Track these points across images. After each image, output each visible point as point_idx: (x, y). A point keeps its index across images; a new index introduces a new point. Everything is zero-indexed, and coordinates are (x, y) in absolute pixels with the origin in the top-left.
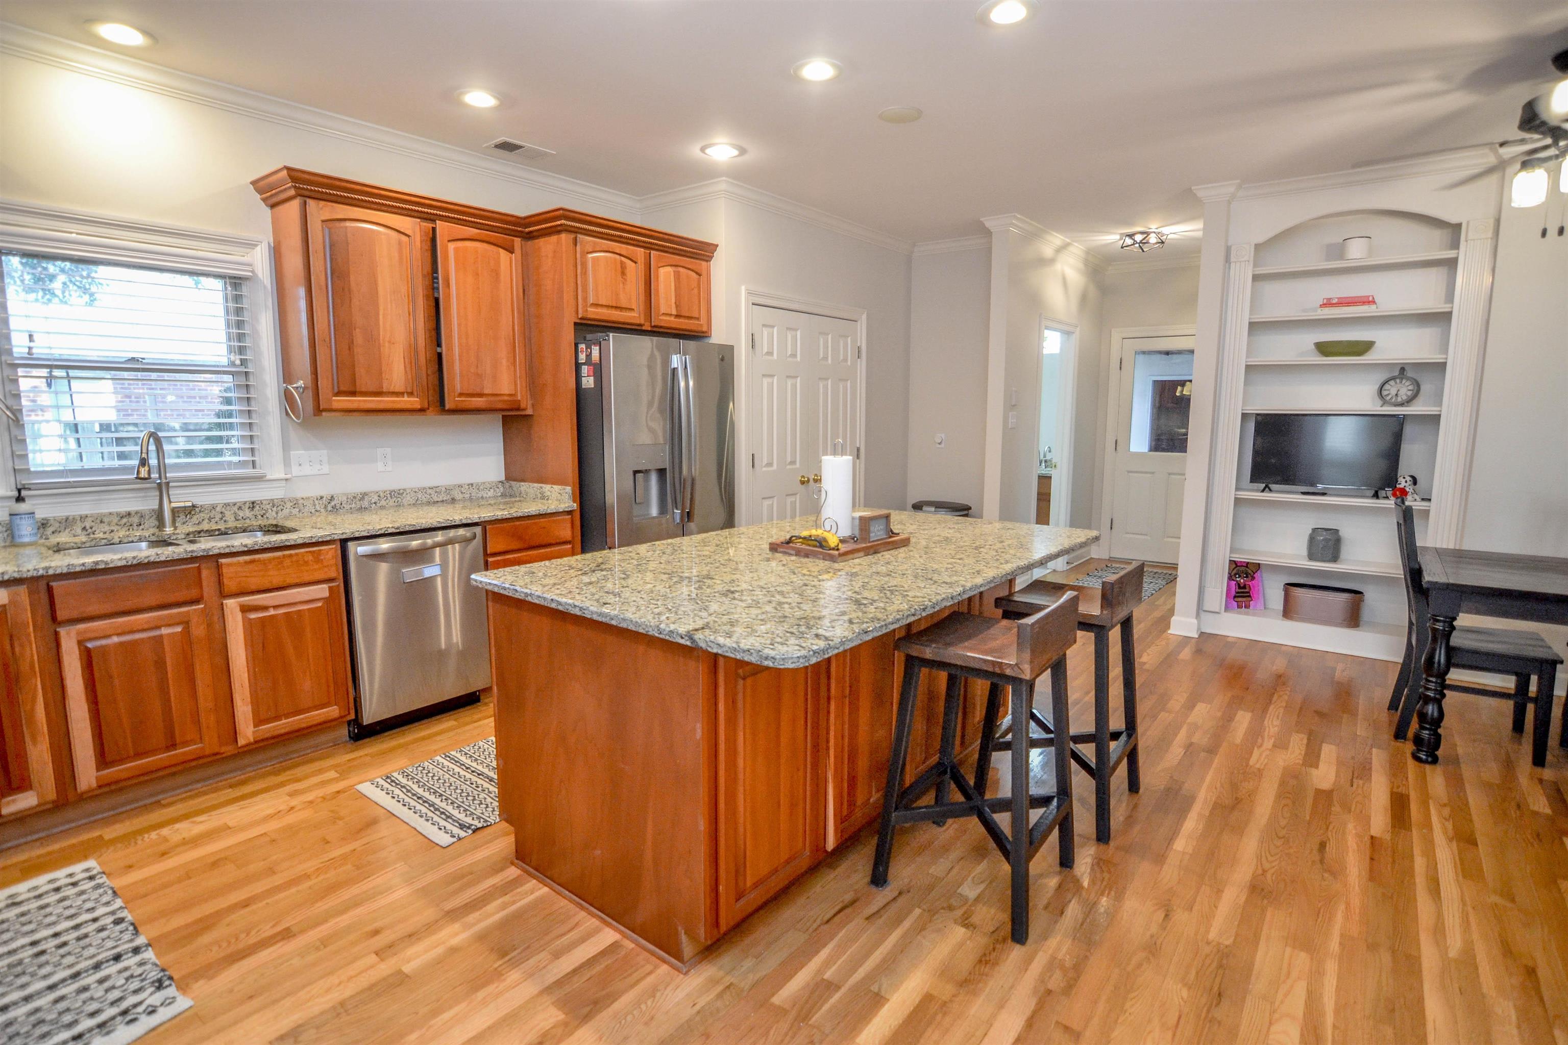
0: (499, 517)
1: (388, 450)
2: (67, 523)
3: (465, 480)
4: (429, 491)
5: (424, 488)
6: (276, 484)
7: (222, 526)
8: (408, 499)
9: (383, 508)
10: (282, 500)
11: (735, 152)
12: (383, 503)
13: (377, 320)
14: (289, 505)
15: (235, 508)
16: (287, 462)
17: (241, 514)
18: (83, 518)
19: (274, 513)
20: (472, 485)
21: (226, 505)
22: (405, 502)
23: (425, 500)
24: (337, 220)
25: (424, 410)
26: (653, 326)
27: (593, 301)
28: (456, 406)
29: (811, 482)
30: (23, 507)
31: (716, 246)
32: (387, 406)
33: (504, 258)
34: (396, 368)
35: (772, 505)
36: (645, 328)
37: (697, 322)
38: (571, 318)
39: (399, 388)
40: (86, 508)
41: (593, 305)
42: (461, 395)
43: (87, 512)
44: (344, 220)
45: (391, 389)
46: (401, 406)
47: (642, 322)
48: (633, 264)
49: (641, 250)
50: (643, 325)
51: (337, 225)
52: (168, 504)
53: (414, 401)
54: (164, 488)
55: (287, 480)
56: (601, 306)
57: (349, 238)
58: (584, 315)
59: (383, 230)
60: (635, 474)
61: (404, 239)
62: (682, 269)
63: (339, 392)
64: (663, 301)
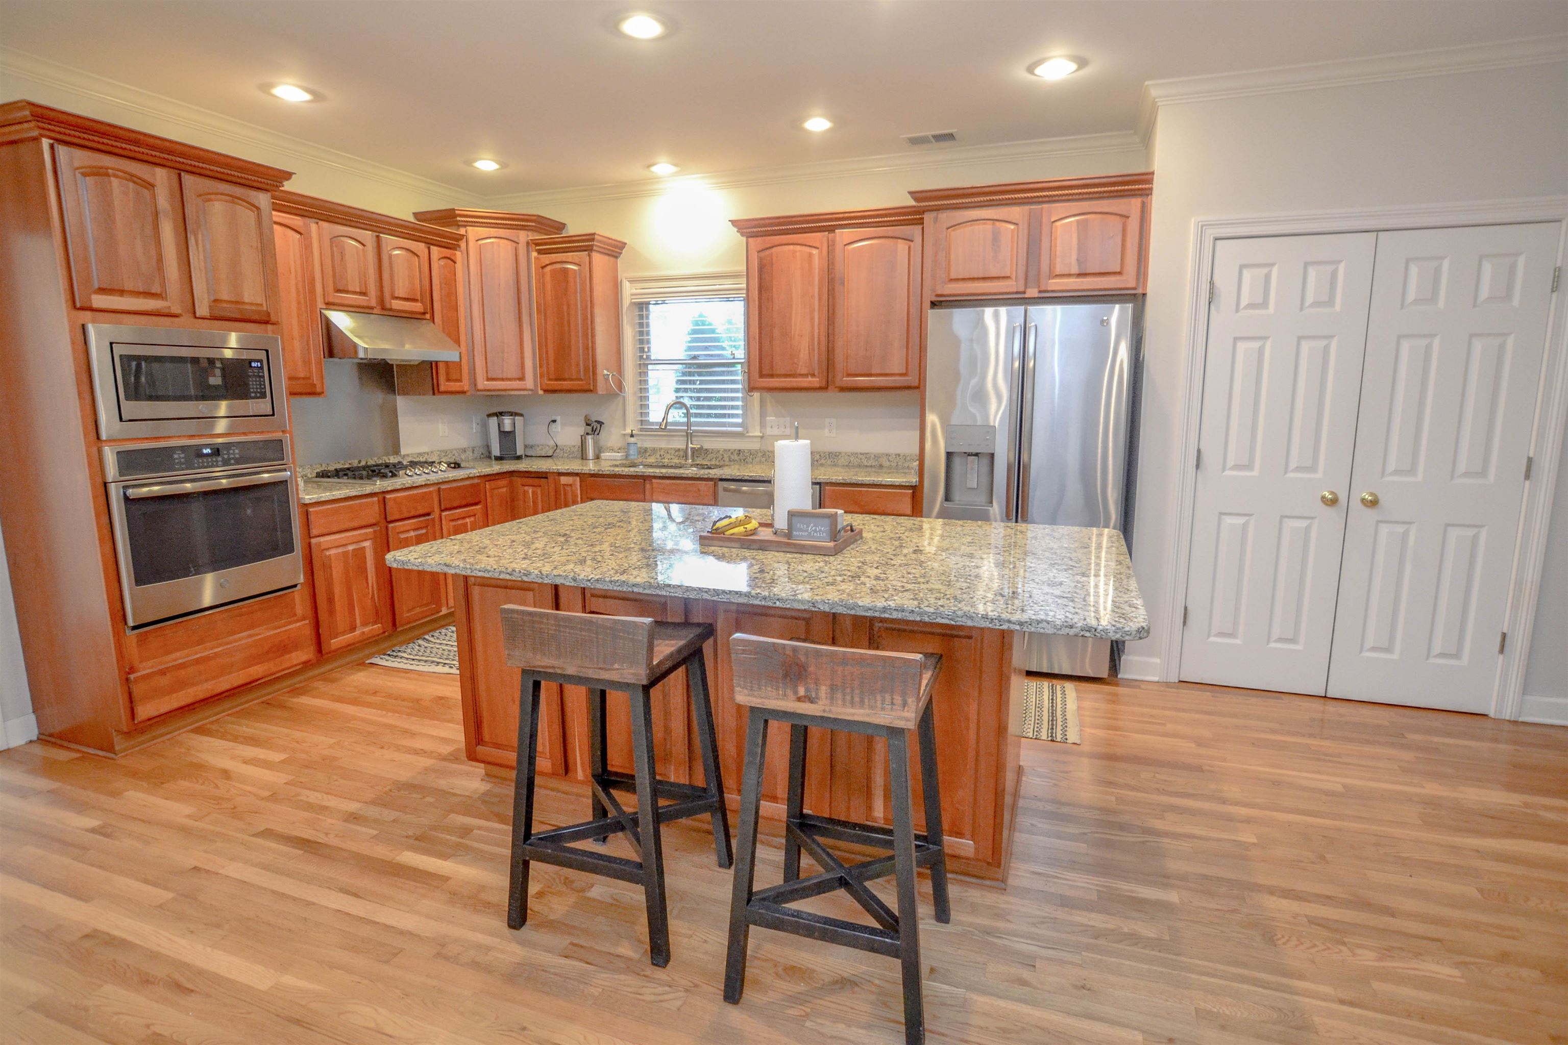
0: (833, 481)
1: (833, 420)
2: (654, 451)
3: (893, 450)
4: (860, 456)
5: (856, 454)
6: (755, 440)
7: (722, 463)
8: (842, 461)
9: (822, 465)
10: (756, 451)
11: (1073, 66)
12: (823, 461)
13: (791, 316)
14: (760, 454)
15: (730, 453)
16: (763, 425)
18: (660, 450)
19: (751, 460)
20: (899, 455)
21: (725, 450)
22: (840, 462)
23: (856, 463)
24: (767, 249)
25: (824, 388)
26: (1040, 292)
27: (953, 276)
28: (844, 385)
29: (1356, 504)
30: (632, 440)
31: (1153, 173)
32: (795, 385)
33: (902, 246)
34: (804, 355)
35: (1245, 526)
36: (1026, 296)
37: (1117, 278)
38: (929, 297)
39: (804, 371)
40: (663, 444)
41: (951, 280)
42: (849, 375)
43: (663, 446)
44: (773, 247)
45: (798, 372)
46: (805, 385)
47: (1022, 289)
48: (1012, 227)
49: (1027, 208)
50: (1024, 293)
51: (768, 252)
52: (690, 446)
53: (815, 381)
54: (689, 436)
55: (762, 437)
56: (963, 279)
57: (774, 259)
58: (939, 292)
59: (798, 248)
60: (949, 455)
61: (815, 252)
62: (1092, 216)
63: (761, 376)
64: (1058, 260)
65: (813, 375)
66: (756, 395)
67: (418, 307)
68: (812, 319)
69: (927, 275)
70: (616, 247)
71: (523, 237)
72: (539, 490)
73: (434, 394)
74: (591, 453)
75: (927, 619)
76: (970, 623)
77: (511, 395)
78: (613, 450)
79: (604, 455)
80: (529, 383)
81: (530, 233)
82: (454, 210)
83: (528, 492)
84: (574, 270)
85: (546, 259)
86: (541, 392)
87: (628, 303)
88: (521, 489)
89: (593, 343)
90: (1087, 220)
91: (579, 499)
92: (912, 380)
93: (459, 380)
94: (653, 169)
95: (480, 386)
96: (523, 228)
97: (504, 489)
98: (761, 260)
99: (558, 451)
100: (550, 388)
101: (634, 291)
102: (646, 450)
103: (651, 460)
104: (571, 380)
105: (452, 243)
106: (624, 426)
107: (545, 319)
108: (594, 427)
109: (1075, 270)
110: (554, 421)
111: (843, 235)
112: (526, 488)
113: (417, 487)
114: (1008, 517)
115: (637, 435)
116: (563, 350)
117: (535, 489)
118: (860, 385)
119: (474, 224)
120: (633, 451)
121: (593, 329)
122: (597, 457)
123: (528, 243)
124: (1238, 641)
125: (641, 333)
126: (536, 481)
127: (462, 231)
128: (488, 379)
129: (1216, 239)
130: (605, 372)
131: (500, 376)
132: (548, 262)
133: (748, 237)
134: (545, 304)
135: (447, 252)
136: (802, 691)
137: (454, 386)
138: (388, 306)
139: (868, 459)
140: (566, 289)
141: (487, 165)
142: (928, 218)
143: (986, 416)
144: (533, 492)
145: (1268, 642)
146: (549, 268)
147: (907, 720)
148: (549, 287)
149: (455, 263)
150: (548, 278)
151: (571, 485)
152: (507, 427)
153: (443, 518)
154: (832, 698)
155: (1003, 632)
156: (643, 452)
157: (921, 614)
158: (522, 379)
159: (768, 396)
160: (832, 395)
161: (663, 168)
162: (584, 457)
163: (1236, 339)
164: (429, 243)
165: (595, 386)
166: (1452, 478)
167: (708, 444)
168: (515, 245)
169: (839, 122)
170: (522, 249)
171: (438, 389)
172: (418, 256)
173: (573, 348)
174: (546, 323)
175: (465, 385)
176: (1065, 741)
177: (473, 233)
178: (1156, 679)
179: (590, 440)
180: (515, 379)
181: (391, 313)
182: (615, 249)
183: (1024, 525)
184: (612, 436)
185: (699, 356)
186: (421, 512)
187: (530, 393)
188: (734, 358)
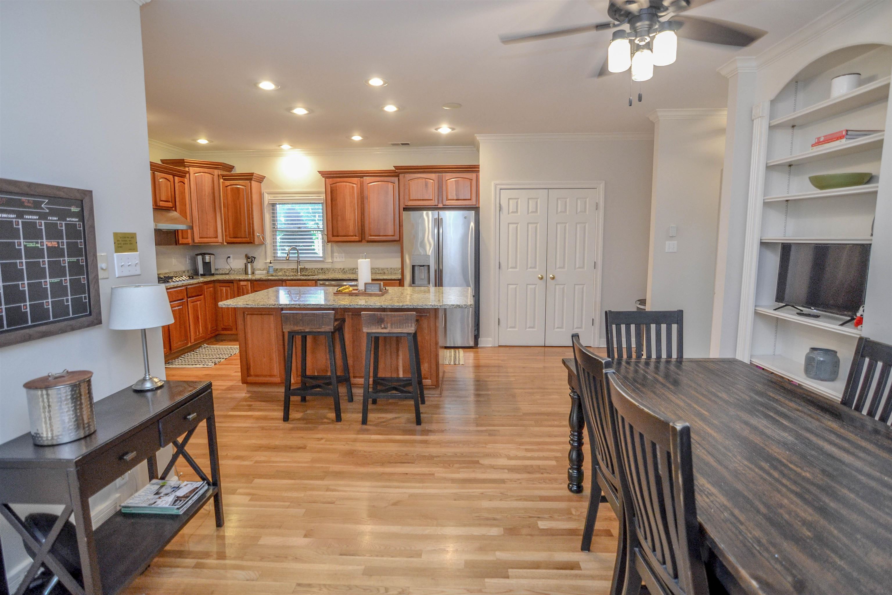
2: (281, 270)
3: (389, 267)
4: (376, 269)
6: (329, 263)
7: (314, 274)
10: (330, 268)
11: (450, 130)
13: (345, 211)
14: (331, 270)
15: (318, 269)
16: (332, 257)
17: (319, 271)
18: (284, 269)
20: (392, 268)
21: (315, 268)
24: (334, 183)
25: (360, 241)
26: (443, 205)
27: (411, 199)
28: (369, 240)
29: (548, 279)
30: (271, 265)
31: (479, 165)
32: (348, 240)
33: (390, 186)
34: (351, 228)
35: (516, 288)
36: (439, 207)
37: (470, 201)
38: (402, 206)
39: (352, 234)
40: (285, 267)
41: (411, 200)
42: (371, 236)
43: (285, 268)
44: (336, 183)
45: (349, 234)
46: (352, 240)
47: (437, 204)
48: (432, 181)
49: (437, 174)
50: (438, 205)
51: (334, 185)
52: (299, 267)
53: (357, 238)
54: (298, 262)
55: (332, 262)
56: (415, 200)
57: (337, 188)
58: (406, 204)
59: (348, 184)
60: (413, 267)
61: (355, 185)
62: (460, 179)
63: (333, 236)
64: (449, 194)
65: (356, 236)
66: (330, 244)
67: (170, 204)
68: (355, 213)
69: (401, 197)
70: (261, 178)
71: (216, 172)
72: (229, 289)
73: (176, 245)
74: (250, 272)
75: (415, 307)
76: (427, 307)
77: (210, 245)
78: (260, 270)
79: (257, 272)
80: (220, 239)
81: (219, 171)
82: (184, 160)
83: (223, 290)
84: (243, 188)
85: (228, 183)
86: (225, 244)
87: (267, 203)
88: (219, 288)
89: (253, 221)
90: (458, 180)
91: (250, 292)
92: (397, 238)
93: (187, 238)
94: (281, 147)
95: (196, 241)
96: (216, 168)
97: (211, 289)
98: (331, 187)
99: (232, 271)
100: (229, 242)
101: (270, 198)
102: (277, 270)
103: (280, 274)
104: (242, 238)
105: (183, 175)
106: (266, 259)
107: (228, 211)
108: (250, 259)
109: (455, 198)
110: (229, 257)
111: (367, 179)
112: (222, 288)
113: (179, 287)
114: (436, 286)
115: (273, 263)
116: (237, 223)
117: (227, 288)
118: (376, 240)
119: (193, 166)
120: (271, 271)
121: (252, 215)
122: (253, 273)
123: (218, 176)
124: (517, 329)
125: (273, 217)
126: (227, 285)
127: (187, 169)
128: (200, 238)
129: (501, 189)
130: (258, 234)
131: (206, 236)
132: (229, 184)
133: (325, 178)
134: (227, 203)
135: (181, 179)
136: (383, 326)
137: (185, 241)
138: (158, 205)
139: (379, 270)
140: (239, 197)
141: (203, 141)
142: (401, 176)
143: (426, 251)
144: (226, 290)
145: (526, 328)
146: (229, 187)
147: (412, 330)
148: (229, 195)
149: (184, 184)
150: (229, 191)
151: (246, 285)
152: (207, 260)
153: (188, 301)
154: (392, 327)
155: (435, 309)
156: (276, 270)
157: (413, 306)
158: (216, 237)
159: (334, 245)
160: (364, 243)
161: (286, 146)
162: (246, 273)
163: (509, 224)
164: (174, 176)
165: (254, 240)
166: (575, 269)
167: (308, 266)
168: (212, 176)
169: (365, 137)
170: (216, 178)
171: (178, 242)
172: (170, 181)
173: (242, 223)
174: (228, 213)
175: (190, 240)
176: (459, 364)
177: (192, 170)
178: (490, 346)
179: (249, 265)
180: (213, 238)
181: (159, 208)
182: (261, 179)
183: (441, 287)
184: (259, 264)
185: (301, 227)
186: (179, 298)
187: (220, 244)
188: (319, 228)
